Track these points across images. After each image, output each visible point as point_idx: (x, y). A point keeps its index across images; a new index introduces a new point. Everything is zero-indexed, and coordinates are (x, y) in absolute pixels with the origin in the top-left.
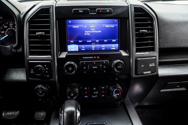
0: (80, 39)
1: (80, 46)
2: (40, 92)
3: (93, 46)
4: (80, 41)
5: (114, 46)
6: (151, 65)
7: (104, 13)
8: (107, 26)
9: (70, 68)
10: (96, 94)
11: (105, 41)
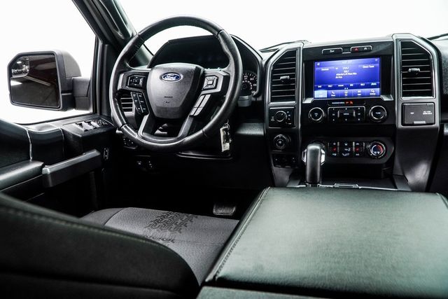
0: (330, 84)
1: (329, 91)
2: (280, 142)
3: (346, 92)
4: (329, 86)
5: (375, 92)
6: (425, 113)
7: (360, 52)
8: (364, 67)
9: (316, 114)
10: (347, 152)
11: (362, 85)
